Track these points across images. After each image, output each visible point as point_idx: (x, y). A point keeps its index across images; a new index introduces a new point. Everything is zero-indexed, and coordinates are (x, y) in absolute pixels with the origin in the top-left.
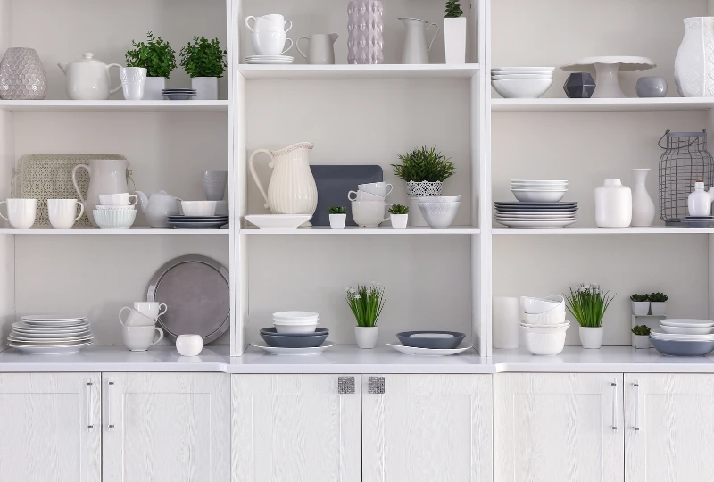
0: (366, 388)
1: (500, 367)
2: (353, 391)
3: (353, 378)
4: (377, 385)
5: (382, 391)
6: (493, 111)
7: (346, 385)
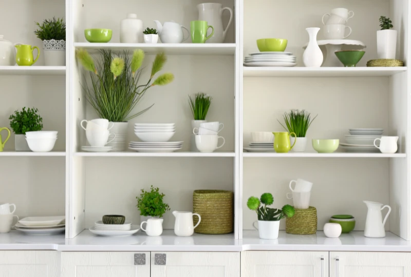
0: (153, 262)
1: (246, 247)
2: (144, 263)
3: (145, 254)
4: (161, 259)
5: (164, 263)
6: (244, 76)
7: (139, 259)
